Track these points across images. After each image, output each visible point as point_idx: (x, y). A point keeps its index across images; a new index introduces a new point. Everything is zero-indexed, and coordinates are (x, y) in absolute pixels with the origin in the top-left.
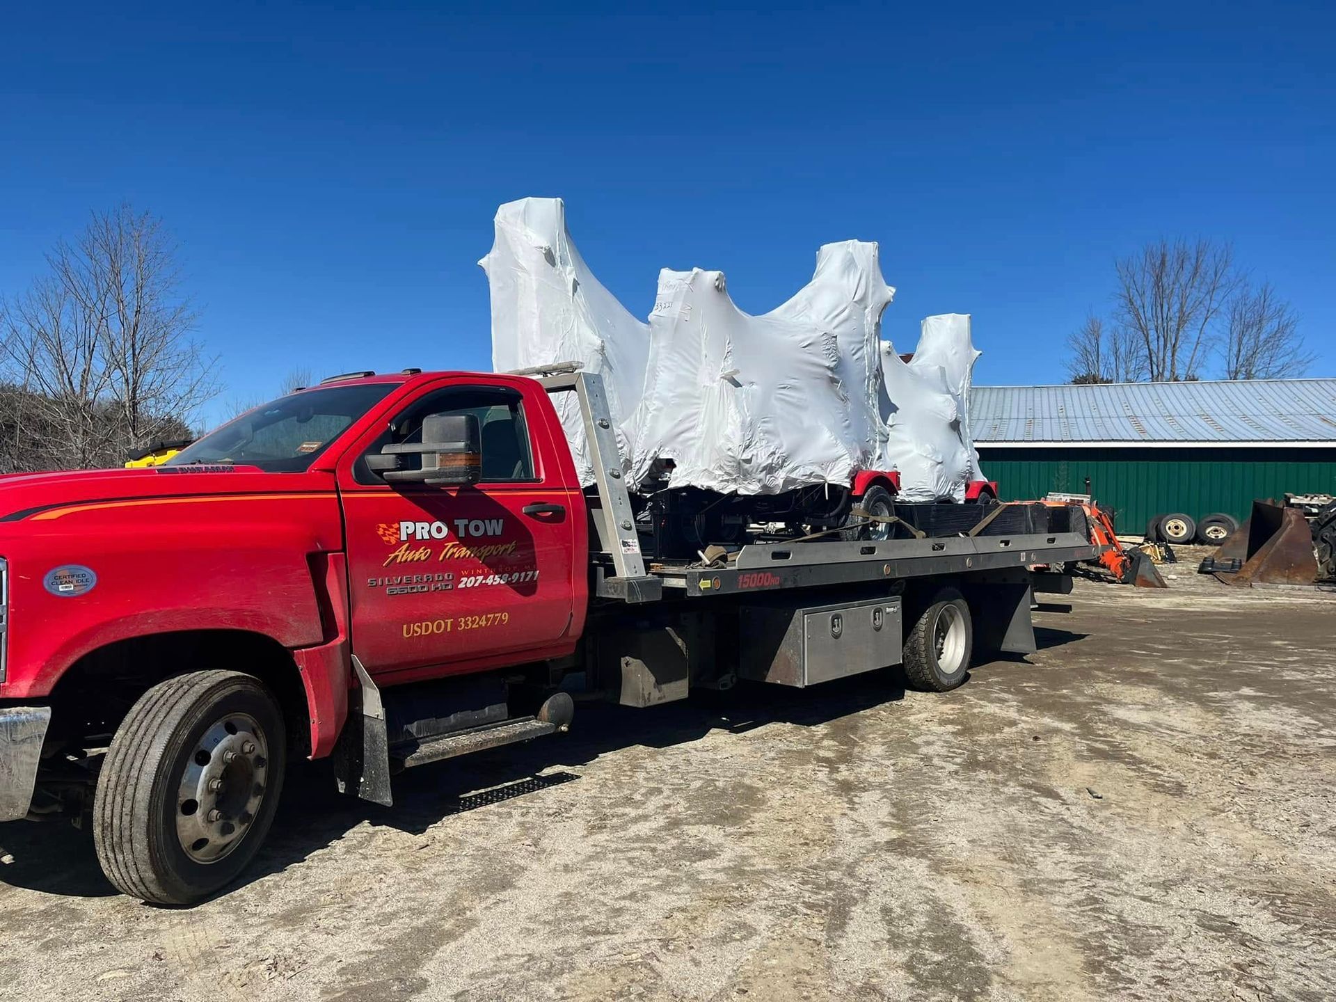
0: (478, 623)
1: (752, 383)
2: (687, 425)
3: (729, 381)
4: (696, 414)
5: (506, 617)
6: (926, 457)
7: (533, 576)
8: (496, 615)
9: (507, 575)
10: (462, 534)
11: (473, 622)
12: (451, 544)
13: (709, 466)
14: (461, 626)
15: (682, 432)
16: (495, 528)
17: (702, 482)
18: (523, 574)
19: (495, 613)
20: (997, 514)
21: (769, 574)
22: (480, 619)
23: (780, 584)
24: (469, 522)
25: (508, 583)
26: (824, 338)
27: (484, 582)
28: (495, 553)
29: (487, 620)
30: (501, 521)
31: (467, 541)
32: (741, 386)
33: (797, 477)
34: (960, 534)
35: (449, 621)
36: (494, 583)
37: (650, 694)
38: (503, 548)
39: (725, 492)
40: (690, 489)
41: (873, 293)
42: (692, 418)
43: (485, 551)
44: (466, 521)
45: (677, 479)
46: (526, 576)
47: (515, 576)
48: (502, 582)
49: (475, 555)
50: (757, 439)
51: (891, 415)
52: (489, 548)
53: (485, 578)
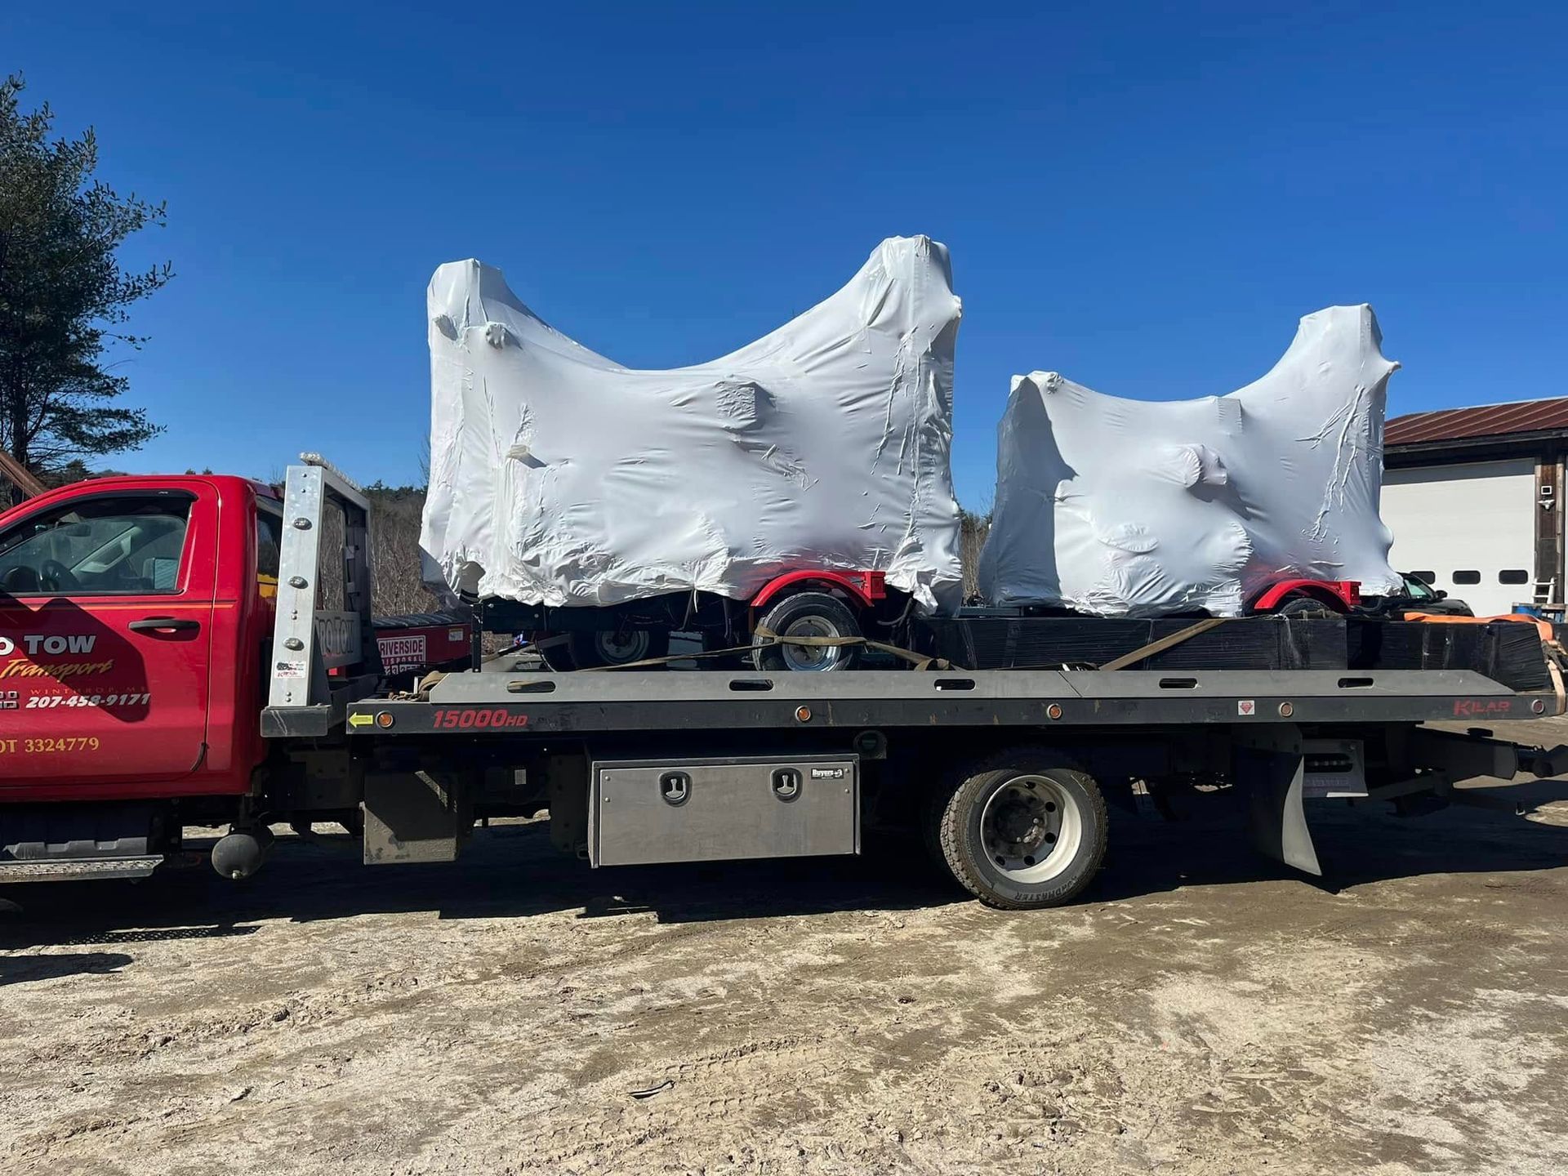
0: (54, 747)
1: (566, 461)
2: (484, 518)
3: (522, 460)
4: (488, 505)
5: (95, 743)
6: (1107, 545)
7: (140, 699)
8: (80, 740)
9: (99, 697)
10: (33, 650)
11: (46, 745)
12: (16, 661)
13: (505, 569)
14: (29, 748)
15: (480, 528)
16: (84, 644)
17: (505, 592)
18: (124, 697)
19: (77, 737)
20: (1189, 634)
21: (505, 712)
22: (56, 743)
23: (528, 726)
24: (45, 639)
25: (100, 705)
26: (719, 389)
27: (63, 703)
28: (79, 672)
29: (67, 744)
30: (92, 638)
31: (41, 658)
32: (545, 466)
33: (636, 582)
34: (1065, 666)
35: (12, 742)
36: (79, 705)
37: (380, 850)
38: (93, 667)
39: (532, 603)
40: (496, 599)
41: (917, 310)
42: (487, 511)
43: (66, 669)
44: (41, 638)
45: (485, 589)
46: (129, 699)
47: (112, 699)
48: (91, 704)
49: (51, 674)
50: (554, 533)
51: (1060, 483)
52: (71, 666)
53: (66, 698)
